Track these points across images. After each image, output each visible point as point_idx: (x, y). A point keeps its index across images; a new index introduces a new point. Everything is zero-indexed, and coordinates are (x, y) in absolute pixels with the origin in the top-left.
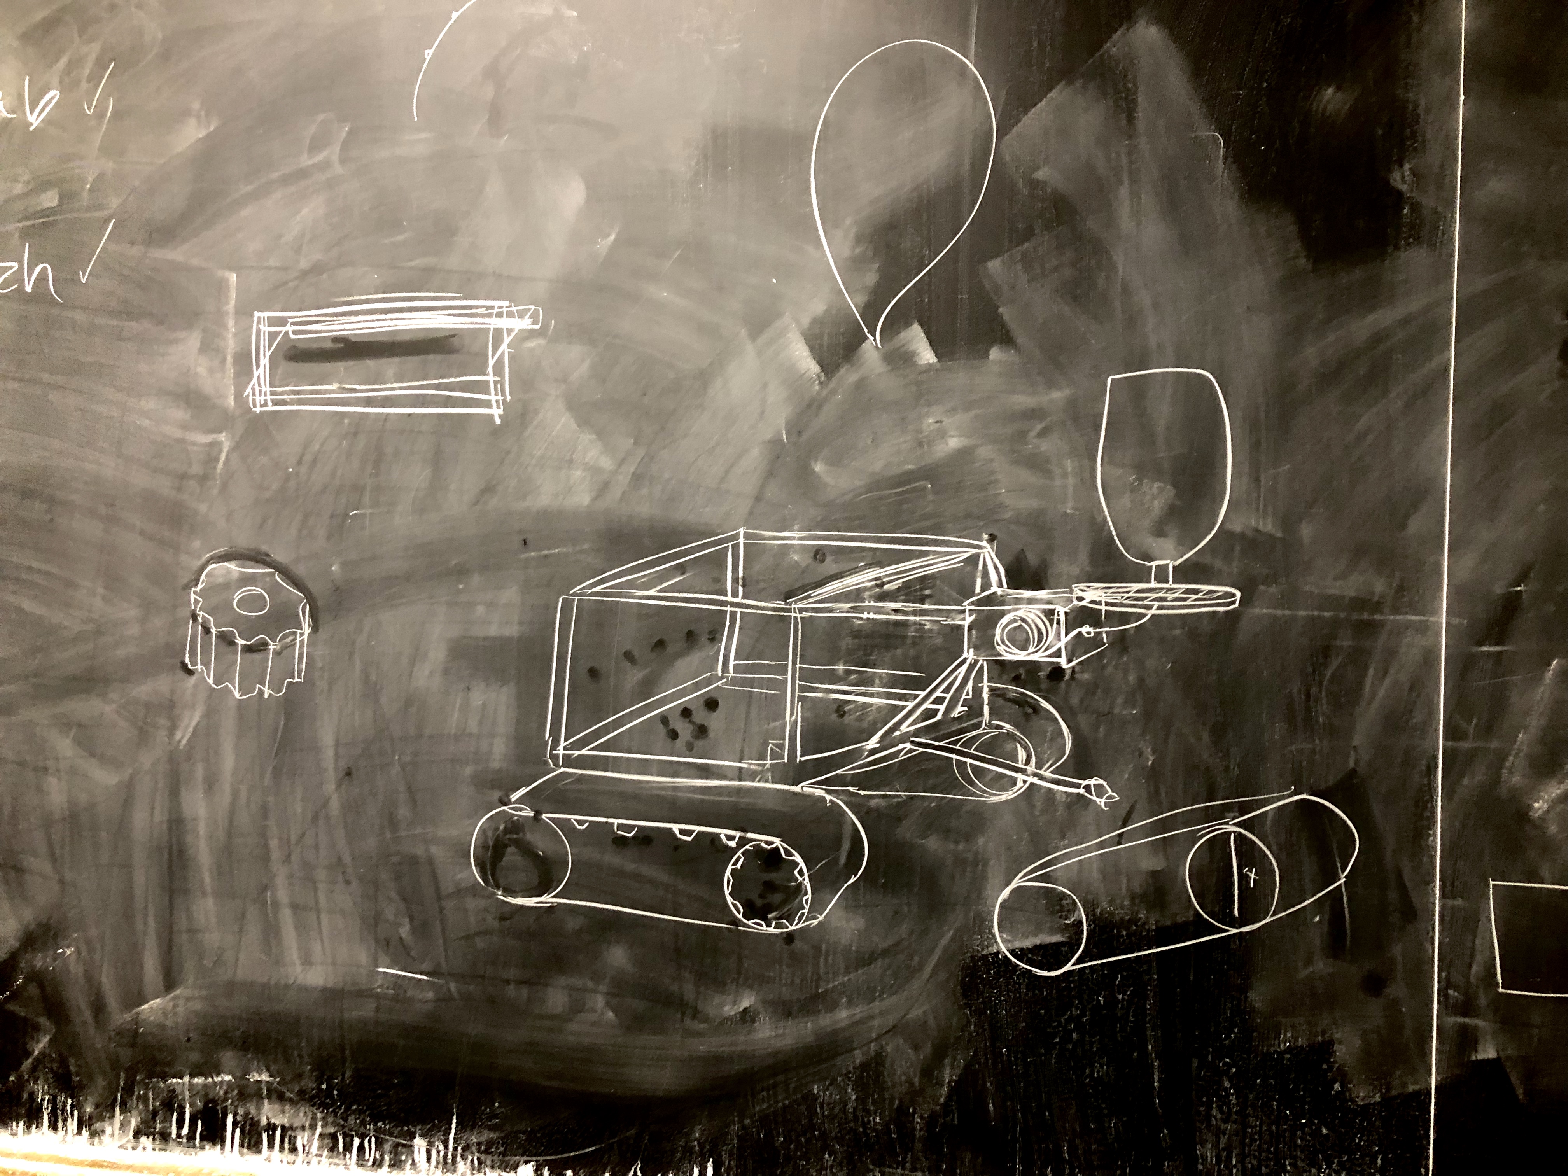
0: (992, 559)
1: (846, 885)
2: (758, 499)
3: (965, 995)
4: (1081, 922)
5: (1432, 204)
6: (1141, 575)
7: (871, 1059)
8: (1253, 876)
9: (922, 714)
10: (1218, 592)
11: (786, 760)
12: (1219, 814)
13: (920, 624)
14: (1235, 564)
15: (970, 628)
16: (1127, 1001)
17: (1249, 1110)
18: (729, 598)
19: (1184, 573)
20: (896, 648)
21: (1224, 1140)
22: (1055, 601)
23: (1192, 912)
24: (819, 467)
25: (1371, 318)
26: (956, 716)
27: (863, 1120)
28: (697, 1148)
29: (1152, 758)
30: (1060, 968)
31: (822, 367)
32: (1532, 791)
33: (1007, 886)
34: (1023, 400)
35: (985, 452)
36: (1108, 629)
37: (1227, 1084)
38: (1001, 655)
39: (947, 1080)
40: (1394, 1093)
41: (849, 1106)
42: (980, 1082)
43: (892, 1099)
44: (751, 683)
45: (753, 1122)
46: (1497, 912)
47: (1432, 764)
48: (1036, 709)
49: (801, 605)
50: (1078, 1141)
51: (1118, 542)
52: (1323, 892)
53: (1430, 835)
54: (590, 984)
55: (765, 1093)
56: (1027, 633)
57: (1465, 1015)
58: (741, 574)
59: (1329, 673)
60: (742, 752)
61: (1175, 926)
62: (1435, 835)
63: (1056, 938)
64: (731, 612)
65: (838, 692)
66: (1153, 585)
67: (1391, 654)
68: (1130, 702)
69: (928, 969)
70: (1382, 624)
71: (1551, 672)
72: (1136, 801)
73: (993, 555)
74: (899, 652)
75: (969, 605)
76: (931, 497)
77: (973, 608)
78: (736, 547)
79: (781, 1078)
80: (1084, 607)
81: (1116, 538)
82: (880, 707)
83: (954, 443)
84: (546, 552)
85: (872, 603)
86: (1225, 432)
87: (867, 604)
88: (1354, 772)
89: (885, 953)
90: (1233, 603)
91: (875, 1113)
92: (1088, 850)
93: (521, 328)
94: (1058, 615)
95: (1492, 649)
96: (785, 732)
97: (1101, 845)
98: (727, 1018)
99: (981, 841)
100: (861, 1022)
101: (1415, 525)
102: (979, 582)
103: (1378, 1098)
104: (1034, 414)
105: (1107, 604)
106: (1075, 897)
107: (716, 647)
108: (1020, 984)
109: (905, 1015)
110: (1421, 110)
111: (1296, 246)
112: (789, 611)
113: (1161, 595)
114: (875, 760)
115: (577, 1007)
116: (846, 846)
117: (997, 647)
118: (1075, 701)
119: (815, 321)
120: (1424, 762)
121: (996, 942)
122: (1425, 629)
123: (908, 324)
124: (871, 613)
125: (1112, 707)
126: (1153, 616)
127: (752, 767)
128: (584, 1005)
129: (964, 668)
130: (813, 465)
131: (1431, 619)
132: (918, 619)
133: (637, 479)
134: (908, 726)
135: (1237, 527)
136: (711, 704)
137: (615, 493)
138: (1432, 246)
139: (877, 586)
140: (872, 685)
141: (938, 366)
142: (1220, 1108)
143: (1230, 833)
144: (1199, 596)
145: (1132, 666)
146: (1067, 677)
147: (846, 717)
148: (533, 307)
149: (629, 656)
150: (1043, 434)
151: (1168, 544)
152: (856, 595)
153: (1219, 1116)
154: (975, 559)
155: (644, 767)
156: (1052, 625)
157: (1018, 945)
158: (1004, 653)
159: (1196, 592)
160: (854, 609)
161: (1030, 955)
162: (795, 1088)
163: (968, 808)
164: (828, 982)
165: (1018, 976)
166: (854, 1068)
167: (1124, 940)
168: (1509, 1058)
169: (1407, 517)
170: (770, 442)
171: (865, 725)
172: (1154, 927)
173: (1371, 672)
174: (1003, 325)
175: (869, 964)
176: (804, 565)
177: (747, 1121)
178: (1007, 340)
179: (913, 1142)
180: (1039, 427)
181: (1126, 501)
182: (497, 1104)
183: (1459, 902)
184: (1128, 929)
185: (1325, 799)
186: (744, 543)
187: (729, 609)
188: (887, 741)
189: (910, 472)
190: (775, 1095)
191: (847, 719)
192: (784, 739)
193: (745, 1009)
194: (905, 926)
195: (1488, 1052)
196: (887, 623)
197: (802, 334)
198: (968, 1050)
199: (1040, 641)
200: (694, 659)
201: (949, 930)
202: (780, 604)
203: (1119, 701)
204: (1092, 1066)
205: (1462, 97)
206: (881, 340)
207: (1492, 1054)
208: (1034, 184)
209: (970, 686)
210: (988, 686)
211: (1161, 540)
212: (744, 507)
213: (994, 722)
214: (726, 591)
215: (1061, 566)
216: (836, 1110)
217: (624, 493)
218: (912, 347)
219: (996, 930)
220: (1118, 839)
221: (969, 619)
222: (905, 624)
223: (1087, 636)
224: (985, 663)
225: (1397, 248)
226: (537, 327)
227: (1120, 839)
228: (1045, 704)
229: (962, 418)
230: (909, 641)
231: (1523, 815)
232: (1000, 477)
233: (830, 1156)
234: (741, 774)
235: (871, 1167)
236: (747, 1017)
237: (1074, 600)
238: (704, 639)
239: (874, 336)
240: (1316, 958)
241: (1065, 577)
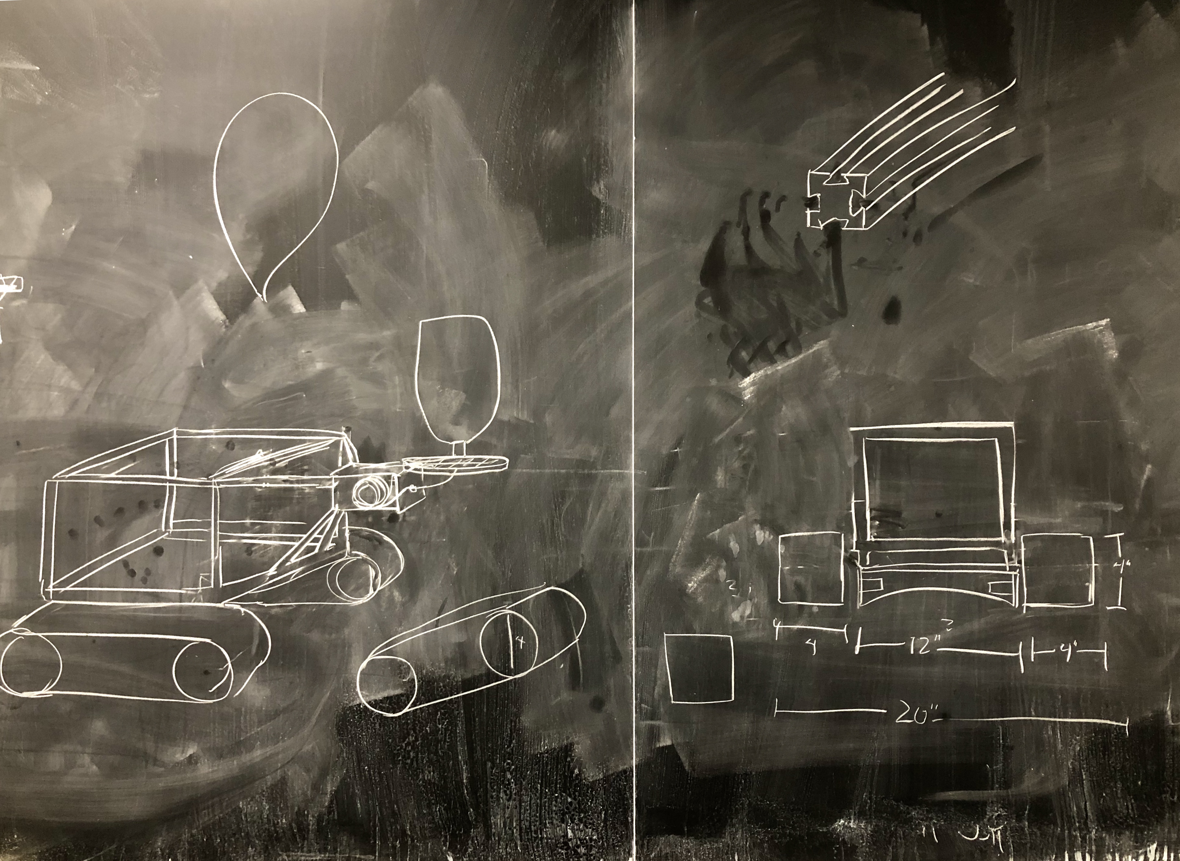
0: (349, 444)
1: (257, 667)
2: (185, 408)
3: (339, 734)
4: (414, 680)
5: (618, 207)
6: (446, 451)
7: (278, 781)
8: (522, 641)
9: (305, 549)
10: (495, 459)
11: (212, 586)
12: (501, 602)
13: (303, 489)
14: (505, 441)
15: (335, 491)
16: (445, 728)
17: (524, 792)
18: (168, 477)
19: (473, 449)
20: (286, 506)
21: (508, 812)
22: (391, 470)
23: (484, 668)
24: (227, 385)
25: (584, 281)
26: (328, 549)
27: (274, 822)
28: (160, 853)
29: (456, 569)
30: (401, 711)
31: (227, 316)
32: (687, 576)
33: (365, 659)
34: (363, 337)
35: (341, 372)
36: (426, 487)
37: (509, 776)
38: (357, 507)
39: (329, 791)
40: (611, 772)
41: (264, 814)
42: (351, 790)
43: (293, 807)
44: (186, 535)
45: (198, 831)
46: (669, 653)
47: (629, 563)
48: (381, 542)
49: (219, 480)
50: (416, 822)
51: (430, 429)
52: (565, 649)
53: (628, 608)
54: (79, 748)
55: (206, 811)
56: (374, 491)
57: (652, 719)
58: (175, 460)
59: (564, 508)
60: (182, 582)
61: (474, 678)
62: (631, 607)
63: (398, 692)
64: (169, 487)
65: (247, 538)
66: (454, 456)
67: (603, 494)
68: (440, 534)
69: (314, 720)
70: (595, 476)
71: (696, 501)
72: (446, 599)
73: (349, 441)
74: (288, 508)
75: (334, 475)
76: (305, 403)
77: (337, 476)
78: (171, 441)
79: (216, 799)
80: (409, 473)
81: (429, 427)
82: (276, 546)
83: (319, 366)
84: (34, 450)
85: (268, 477)
86: (495, 356)
87: (264, 477)
88: (581, 571)
89: (285, 710)
90: (505, 466)
91: (282, 817)
92: (416, 632)
93: (8, 292)
94: (393, 479)
95: (661, 489)
96: (211, 568)
97: (425, 629)
98: (178, 763)
99: (346, 631)
100: (271, 756)
101: (615, 411)
102: (340, 459)
103: (601, 776)
104: (374, 346)
105: (425, 470)
106: (409, 664)
107: (160, 512)
108: (375, 724)
109: (300, 750)
110: (610, 147)
111: (536, 234)
112: (210, 484)
113: (459, 463)
114: (274, 582)
115: (70, 765)
116: (256, 642)
117: (354, 502)
118: (406, 535)
119: (220, 284)
120: (624, 561)
121: (359, 697)
122: (622, 478)
123: (285, 287)
124: (268, 483)
125: (430, 536)
126: (455, 477)
127: (189, 592)
128: (76, 762)
129: (332, 518)
130: (223, 383)
131: (626, 471)
132: (300, 485)
133: (98, 396)
134: (296, 559)
135: (505, 418)
136: (158, 551)
137: (84, 405)
138: (619, 234)
139: (271, 464)
140: (270, 532)
141: (307, 315)
142: (505, 792)
143: (506, 615)
144: (483, 463)
145: (442, 509)
146: (400, 520)
147: (253, 554)
148: (16, 277)
149: (97, 520)
150: (380, 358)
151: (462, 430)
152: (256, 471)
153: (505, 797)
154: (336, 444)
155: (112, 596)
156: (389, 485)
157: (373, 698)
158: (359, 506)
159: (481, 460)
160: (255, 481)
161: (381, 704)
162: (227, 806)
163: (338, 610)
164: (247, 733)
165: (373, 719)
166: (267, 788)
167: (442, 690)
168: (678, 744)
169: (610, 408)
170: (192, 367)
171: (266, 559)
172: (460, 679)
173: (590, 509)
174: (349, 287)
175: (275, 718)
176: (220, 452)
177: (194, 831)
178: (352, 297)
179: (308, 833)
180: (377, 354)
181: (434, 403)
182: (16, 836)
183: (647, 649)
184: (443, 682)
185: (566, 589)
186: (177, 439)
187: (168, 484)
188: (282, 569)
189: (291, 386)
190: (213, 811)
191: (254, 556)
192: (210, 572)
193: (191, 755)
194: (297, 691)
195: (666, 741)
196: (279, 489)
197: (212, 293)
198: (342, 769)
199: (382, 496)
200: (146, 519)
201: (327, 692)
202: (203, 480)
203: (434, 533)
204: (423, 772)
205: (634, 138)
206: (267, 297)
207: (669, 743)
208: (366, 192)
209: (336, 529)
210: (349, 529)
211: (458, 427)
212: (177, 412)
213: (353, 552)
214: (166, 472)
215: (395, 447)
216: (255, 817)
217: (89, 406)
218: (288, 302)
219: (358, 689)
220: (435, 623)
221: (334, 485)
222: (291, 489)
223: (412, 491)
224: (346, 513)
225: (598, 236)
226: (20, 291)
227: (437, 624)
228: (386, 538)
229: (323, 349)
230: (294, 501)
231: (682, 591)
232: (351, 388)
233: (252, 848)
234: (181, 598)
235: (280, 853)
236: (192, 760)
237: (404, 468)
238: (151, 505)
239: (261, 294)
240: (562, 691)
241: (397, 454)
